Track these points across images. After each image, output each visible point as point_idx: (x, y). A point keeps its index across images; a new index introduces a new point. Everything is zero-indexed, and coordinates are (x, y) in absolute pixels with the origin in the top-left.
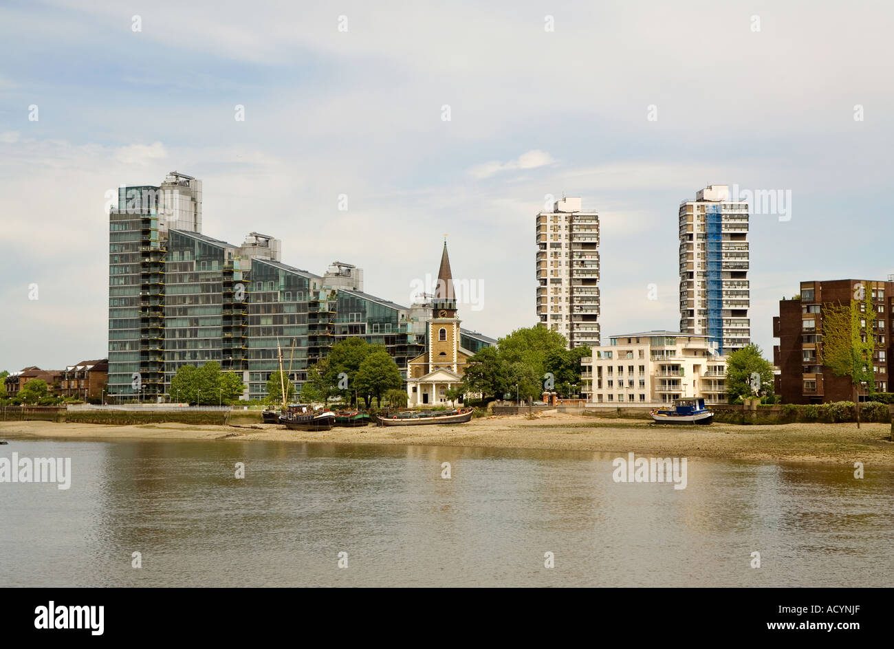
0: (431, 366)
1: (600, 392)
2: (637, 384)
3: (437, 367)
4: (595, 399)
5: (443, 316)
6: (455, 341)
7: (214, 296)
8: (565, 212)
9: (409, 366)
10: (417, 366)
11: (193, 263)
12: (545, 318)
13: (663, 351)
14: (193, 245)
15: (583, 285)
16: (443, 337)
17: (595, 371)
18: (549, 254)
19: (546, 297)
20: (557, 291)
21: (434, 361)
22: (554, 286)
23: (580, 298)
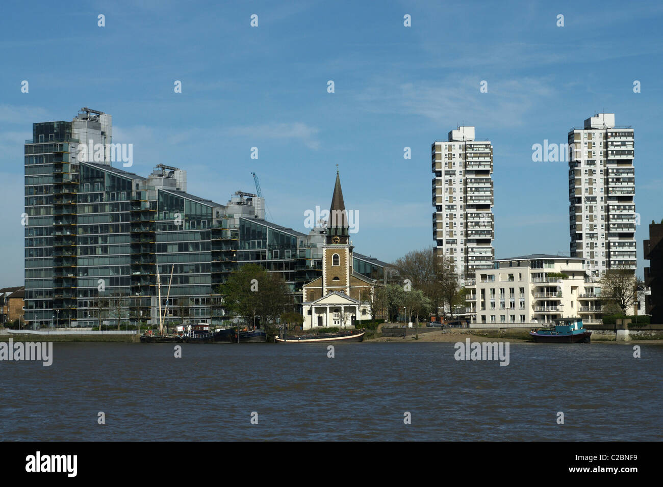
0: (325, 290)
1: (484, 313)
2: (517, 305)
3: (331, 290)
4: (479, 320)
5: (337, 242)
6: (347, 266)
7: (122, 225)
8: (459, 141)
9: (304, 290)
10: (313, 290)
11: (103, 193)
12: (440, 243)
13: (542, 274)
14: (103, 177)
15: (476, 210)
16: (336, 262)
17: (479, 293)
18: (443, 182)
19: (442, 223)
20: (451, 216)
21: (328, 285)
22: (449, 212)
23: (474, 224)
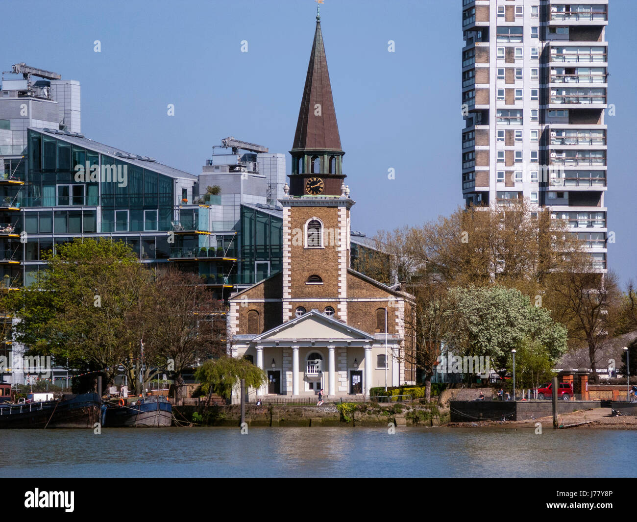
0: (287, 307)
5: (316, 191)
9: (234, 307)
10: (253, 307)
15: (570, 123)
18: (493, 54)
20: (509, 137)
21: (294, 295)
22: (504, 126)
23: (564, 155)
